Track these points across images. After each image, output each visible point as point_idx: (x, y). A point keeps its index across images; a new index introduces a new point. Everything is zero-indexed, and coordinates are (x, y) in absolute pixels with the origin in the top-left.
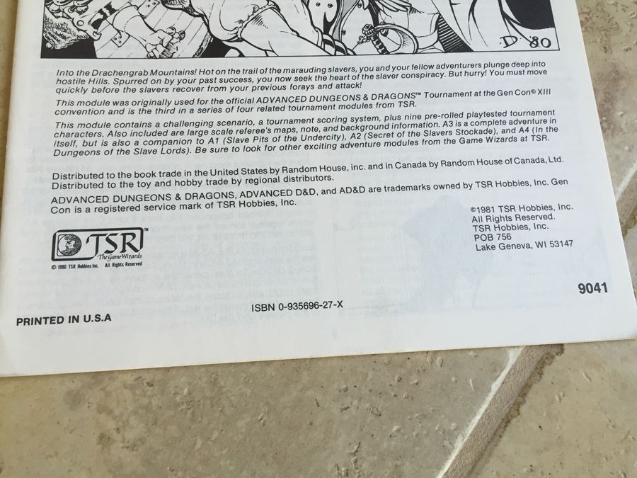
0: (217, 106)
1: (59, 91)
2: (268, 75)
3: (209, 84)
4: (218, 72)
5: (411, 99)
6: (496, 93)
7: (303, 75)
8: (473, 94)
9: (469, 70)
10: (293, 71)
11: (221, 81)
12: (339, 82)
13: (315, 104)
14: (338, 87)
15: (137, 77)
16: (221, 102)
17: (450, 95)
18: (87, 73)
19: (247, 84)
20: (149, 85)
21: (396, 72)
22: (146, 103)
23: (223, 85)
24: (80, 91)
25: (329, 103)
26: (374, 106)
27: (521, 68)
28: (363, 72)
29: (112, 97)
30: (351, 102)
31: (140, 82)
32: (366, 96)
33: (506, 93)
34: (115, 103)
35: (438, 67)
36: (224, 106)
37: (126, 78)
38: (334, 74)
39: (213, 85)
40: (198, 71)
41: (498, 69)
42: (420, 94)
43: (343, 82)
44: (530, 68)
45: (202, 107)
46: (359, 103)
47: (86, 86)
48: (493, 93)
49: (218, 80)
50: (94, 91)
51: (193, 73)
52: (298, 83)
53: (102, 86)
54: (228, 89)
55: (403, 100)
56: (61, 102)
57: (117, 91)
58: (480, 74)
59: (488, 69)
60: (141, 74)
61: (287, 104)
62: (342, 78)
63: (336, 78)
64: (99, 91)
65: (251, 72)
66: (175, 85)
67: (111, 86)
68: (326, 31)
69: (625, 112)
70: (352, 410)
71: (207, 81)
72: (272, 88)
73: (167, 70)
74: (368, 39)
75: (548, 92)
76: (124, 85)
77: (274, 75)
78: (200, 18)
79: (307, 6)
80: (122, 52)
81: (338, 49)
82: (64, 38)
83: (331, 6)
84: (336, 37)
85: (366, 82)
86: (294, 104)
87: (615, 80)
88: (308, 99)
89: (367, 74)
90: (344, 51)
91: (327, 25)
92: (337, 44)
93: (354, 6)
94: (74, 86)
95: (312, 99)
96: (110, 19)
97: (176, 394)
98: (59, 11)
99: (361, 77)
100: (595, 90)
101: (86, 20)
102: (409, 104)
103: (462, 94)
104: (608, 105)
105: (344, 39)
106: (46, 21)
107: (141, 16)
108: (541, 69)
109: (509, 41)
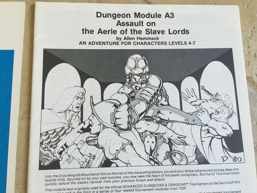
0: (107, 190)
1: (46, 185)
2: (127, 175)
3: (104, 179)
4: (108, 174)
5: (184, 186)
6: (218, 183)
7: (142, 175)
8: (209, 184)
9: (208, 172)
10: (138, 173)
11: (109, 178)
12: (156, 178)
13: (146, 188)
14: (155, 180)
15: (76, 177)
16: (109, 188)
17: (200, 184)
18: (57, 176)
19: (119, 179)
20: (81, 181)
21: (179, 173)
22: (79, 189)
23: (110, 180)
24: (54, 184)
25: (151, 188)
26: (169, 189)
27: (229, 172)
28: (166, 173)
29: (66, 187)
30: (160, 187)
31: (77, 179)
32: (166, 184)
33: (222, 183)
34: (68, 189)
35: (196, 171)
36: (110, 190)
37: (72, 177)
38: (154, 174)
39: (106, 180)
40: (100, 174)
41: (220, 172)
42: (188, 184)
43: (157, 178)
44: (233, 171)
45: (101, 190)
46: (164, 188)
47: (56, 182)
48: (217, 183)
49: (108, 178)
50: (60, 184)
51: (98, 174)
52: (140, 179)
53: (62, 182)
54: (112, 182)
55: (181, 186)
56: (47, 190)
57: (68, 183)
58: (212, 174)
59: (216, 172)
60: (78, 175)
61: (135, 188)
62: (157, 176)
63: (154, 176)
64: (61, 184)
65: (121, 174)
66: (91, 180)
67: (66, 181)
68: (151, 155)
71: (103, 178)
72: (129, 181)
73: (88, 173)
74: (168, 158)
75: (239, 182)
76: (71, 181)
77: (130, 175)
78: (101, 149)
79: (144, 143)
80: (71, 166)
81: (155, 162)
82: (48, 160)
83: (153, 142)
84: (155, 157)
85: (166, 178)
86: (138, 188)
88: (143, 186)
89: (167, 174)
90: (158, 163)
91: (152, 151)
92: (155, 160)
93: (162, 143)
94: (52, 182)
95: (145, 186)
96: (66, 150)
98: (46, 148)
99: (164, 175)
101: (56, 151)
102: (183, 188)
103: (205, 184)
105: (158, 158)
106: (41, 153)
107: (78, 148)
108: (237, 171)
109: (225, 158)
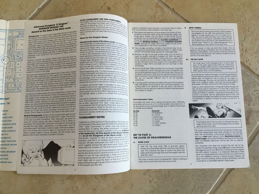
69: (252, 120)
70: (194, 178)
87: (250, 112)
97: (162, 174)
100: (245, 115)
104: (248, 118)
